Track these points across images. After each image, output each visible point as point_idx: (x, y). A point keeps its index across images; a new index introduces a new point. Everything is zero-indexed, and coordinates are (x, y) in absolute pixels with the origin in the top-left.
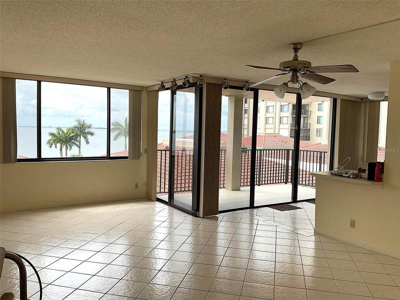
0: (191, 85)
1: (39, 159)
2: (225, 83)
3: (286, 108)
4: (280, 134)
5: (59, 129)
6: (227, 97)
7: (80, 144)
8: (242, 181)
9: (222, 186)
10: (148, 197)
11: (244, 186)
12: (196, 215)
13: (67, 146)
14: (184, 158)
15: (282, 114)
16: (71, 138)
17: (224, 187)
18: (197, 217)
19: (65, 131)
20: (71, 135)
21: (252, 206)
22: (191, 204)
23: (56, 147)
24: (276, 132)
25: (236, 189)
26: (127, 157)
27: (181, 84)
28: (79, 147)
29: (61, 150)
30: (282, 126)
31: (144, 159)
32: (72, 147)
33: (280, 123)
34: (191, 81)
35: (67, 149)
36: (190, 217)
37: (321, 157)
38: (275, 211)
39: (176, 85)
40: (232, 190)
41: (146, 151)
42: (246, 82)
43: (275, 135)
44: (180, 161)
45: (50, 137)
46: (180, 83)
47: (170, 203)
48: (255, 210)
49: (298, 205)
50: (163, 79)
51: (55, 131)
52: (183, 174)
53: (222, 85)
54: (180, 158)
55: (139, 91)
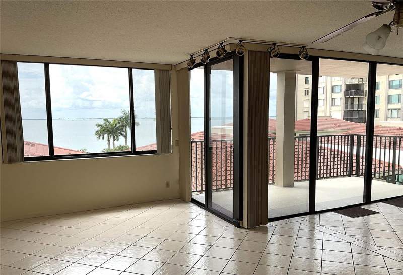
0: (229, 56)
1: (52, 156)
2: (273, 49)
3: (338, 89)
4: (333, 117)
5: (106, 120)
6: (276, 74)
7: (126, 135)
8: (296, 175)
9: (270, 181)
10: (181, 198)
11: (298, 181)
12: (239, 225)
13: (114, 136)
14: (224, 150)
15: (334, 96)
16: (118, 129)
17: (273, 183)
18: (240, 227)
19: (112, 122)
20: (118, 126)
21: (312, 210)
22: (232, 210)
23: (103, 138)
24: (328, 115)
25: (289, 185)
26: (156, 151)
27: (215, 56)
28: (126, 137)
29: (109, 140)
30: (334, 108)
31: (175, 152)
32: (119, 137)
33: (332, 105)
34: (228, 49)
35: (114, 140)
36: (231, 227)
37: (395, 144)
38: (345, 217)
39: (209, 57)
40: (284, 187)
41: (177, 143)
42: (303, 47)
43: (327, 118)
44: (219, 153)
45: (99, 129)
46: (213, 55)
47: (207, 206)
48: (317, 216)
49: (373, 207)
50: (192, 52)
51: (102, 123)
52: (224, 169)
53: (270, 52)
54: (219, 150)
55: (167, 70)
